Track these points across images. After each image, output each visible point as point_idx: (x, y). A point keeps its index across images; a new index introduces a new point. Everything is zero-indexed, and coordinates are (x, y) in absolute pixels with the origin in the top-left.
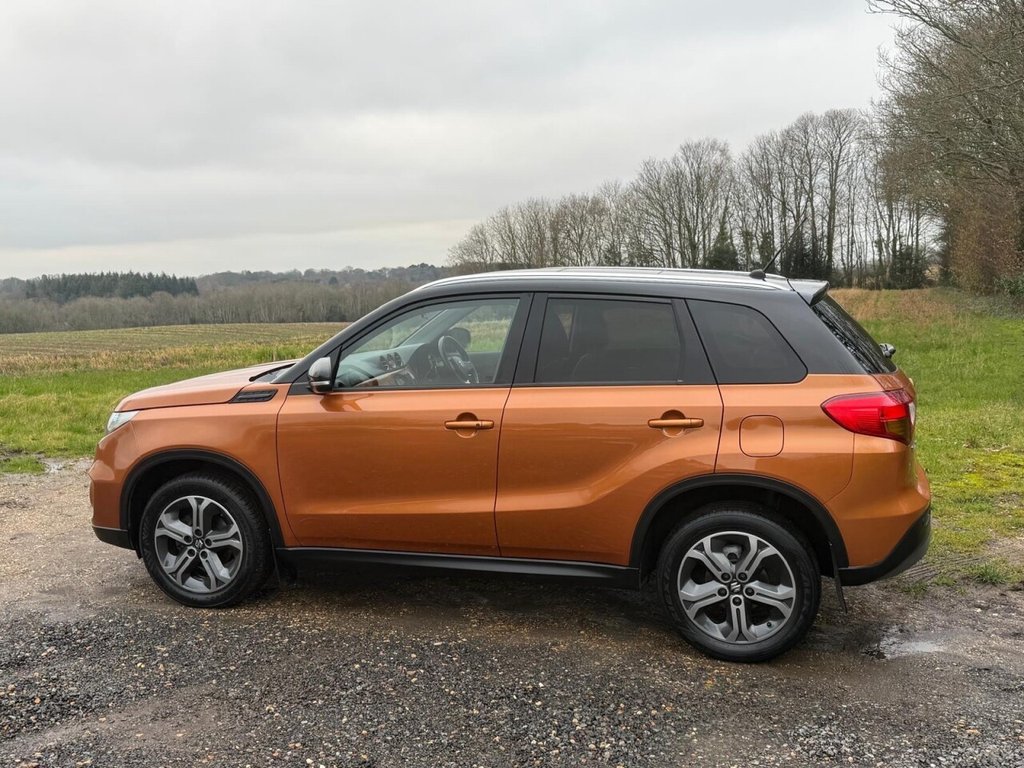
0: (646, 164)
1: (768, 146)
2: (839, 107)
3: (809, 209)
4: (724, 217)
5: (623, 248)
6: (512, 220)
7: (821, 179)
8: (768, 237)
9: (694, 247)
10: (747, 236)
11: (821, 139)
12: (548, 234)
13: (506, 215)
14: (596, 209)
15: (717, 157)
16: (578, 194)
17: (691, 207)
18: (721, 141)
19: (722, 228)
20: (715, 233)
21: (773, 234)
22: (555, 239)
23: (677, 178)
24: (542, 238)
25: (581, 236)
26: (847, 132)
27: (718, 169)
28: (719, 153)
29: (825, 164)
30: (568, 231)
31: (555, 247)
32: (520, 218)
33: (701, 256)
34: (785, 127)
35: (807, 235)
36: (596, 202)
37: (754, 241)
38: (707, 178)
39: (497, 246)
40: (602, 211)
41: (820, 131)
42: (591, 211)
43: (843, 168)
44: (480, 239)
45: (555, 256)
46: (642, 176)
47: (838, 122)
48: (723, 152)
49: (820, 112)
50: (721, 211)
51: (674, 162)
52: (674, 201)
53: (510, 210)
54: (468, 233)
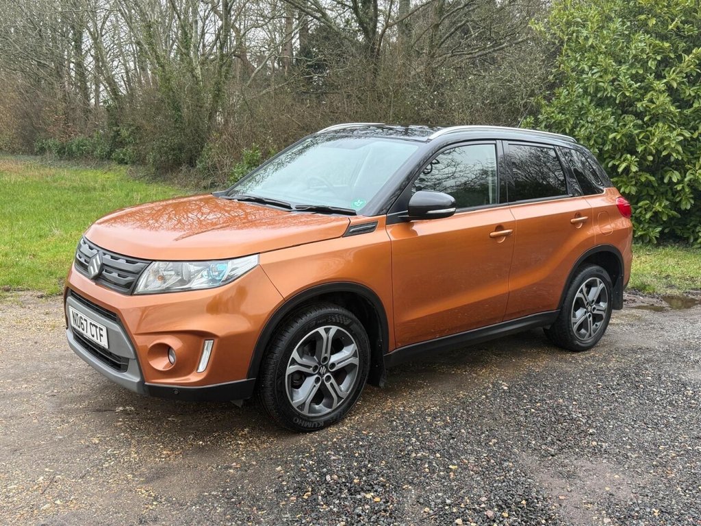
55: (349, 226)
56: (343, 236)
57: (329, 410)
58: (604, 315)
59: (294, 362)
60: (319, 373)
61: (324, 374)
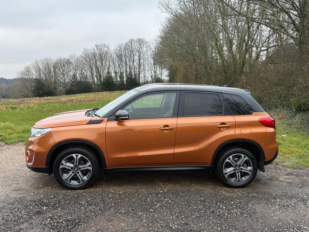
0: (85, 49)
1: (121, 47)
2: (140, 38)
3: (133, 66)
4: (109, 67)
5: (77, 75)
6: (39, 64)
7: (136, 58)
8: (122, 74)
9: (100, 75)
10: (116, 73)
11: (136, 46)
12: (52, 69)
13: (37, 63)
14: (68, 62)
15: (106, 49)
16: (62, 57)
17: (99, 63)
18: (107, 44)
19: (109, 70)
20: (106, 71)
21: (123, 73)
22: (54, 71)
23: (94, 55)
24: (50, 71)
25: (64, 71)
26: (143, 45)
27: (107, 52)
28: (106, 48)
29: (137, 53)
30: (60, 69)
31: (55, 73)
32: (42, 64)
33: (103, 79)
34: (126, 42)
35: (133, 74)
36: (68, 60)
37: (118, 74)
38: (103, 55)
39: (34, 73)
40: (71, 63)
41: (136, 44)
42: (66, 63)
43: (142, 55)
44: (28, 70)
45: (55, 76)
46: (83, 53)
47: (140, 42)
48: (108, 48)
49: (135, 38)
50: (108, 65)
51: (93, 49)
52: (94, 62)
53: (38, 61)
55: (90, 121)
56: (86, 124)
57: (78, 184)
58: (250, 173)
59: (62, 164)
60: (74, 170)
61: (76, 171)
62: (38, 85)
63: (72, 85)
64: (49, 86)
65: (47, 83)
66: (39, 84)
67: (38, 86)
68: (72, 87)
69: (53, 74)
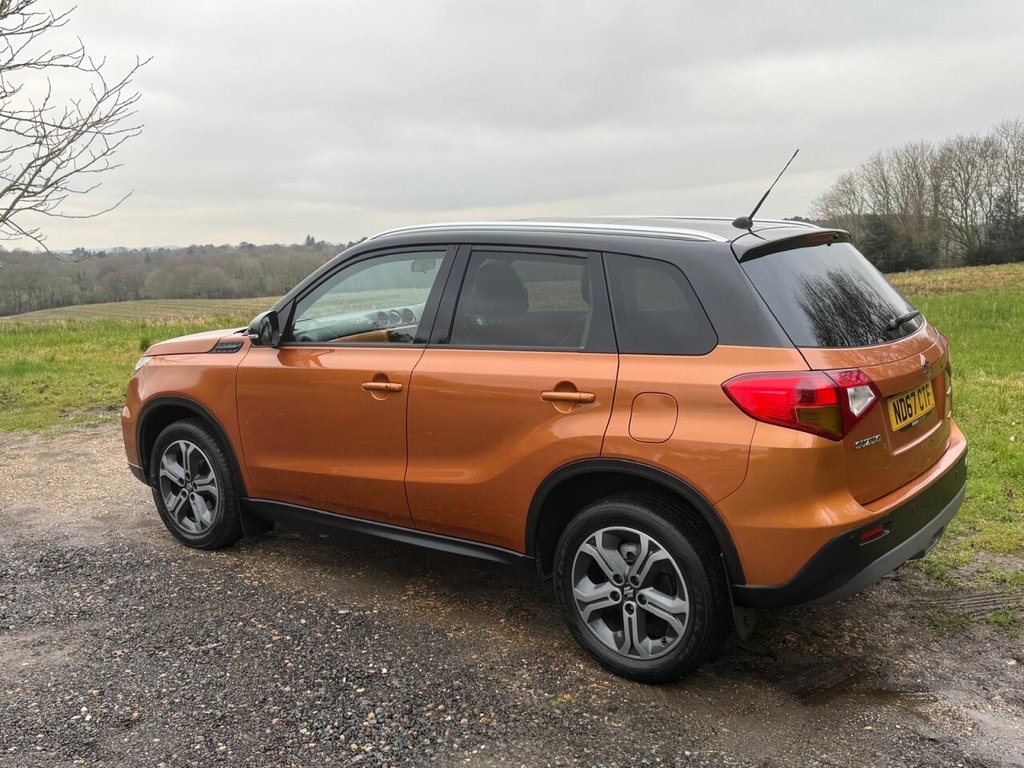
6: (886, 168)
12: (928, 182)
13: (879, 163)
14: (989, 151)
16: (966, 136)
22: (936, 188)
24: (920, 184)
25: (967, 183)
31: (937, 195)
32: (895, 165)
36: (989, 143)
39: (866, 196)
40: (1000, 154)
42: (983, 154)
44: (847, 188)
45: (936, 206)
53: (884, 155)
54: (834, 183)
62: (875, 236)
63: (992, 235)
64: (910, 240)
65: (902, 231)
66: (878, 235)
67: (874, 240)
68: (993, 242)
69: (928, 197)
